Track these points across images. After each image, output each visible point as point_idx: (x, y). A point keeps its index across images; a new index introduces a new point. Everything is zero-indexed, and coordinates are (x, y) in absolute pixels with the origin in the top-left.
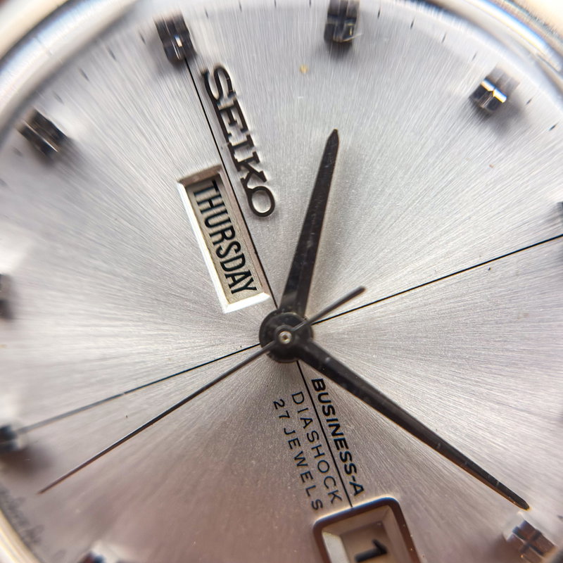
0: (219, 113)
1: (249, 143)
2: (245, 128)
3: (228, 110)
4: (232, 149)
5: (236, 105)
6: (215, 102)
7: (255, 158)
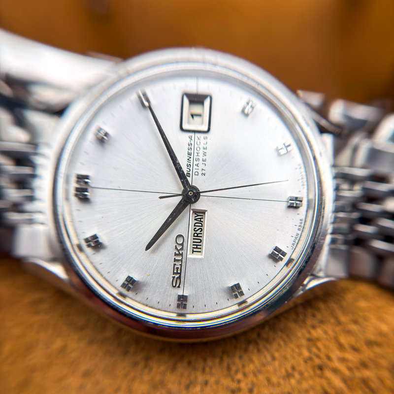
0: (180, 273)
1: (175, 260)
2: (175, 265)
3: (177, 273)
4: (181, 260)
5: (174, 273)
6: (179, 278)
7: (176, 255)
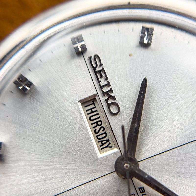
0: (96, 73)
2: (107, 79)
3: (99, 72)
4: (101, 87)
5: (103, 69)
